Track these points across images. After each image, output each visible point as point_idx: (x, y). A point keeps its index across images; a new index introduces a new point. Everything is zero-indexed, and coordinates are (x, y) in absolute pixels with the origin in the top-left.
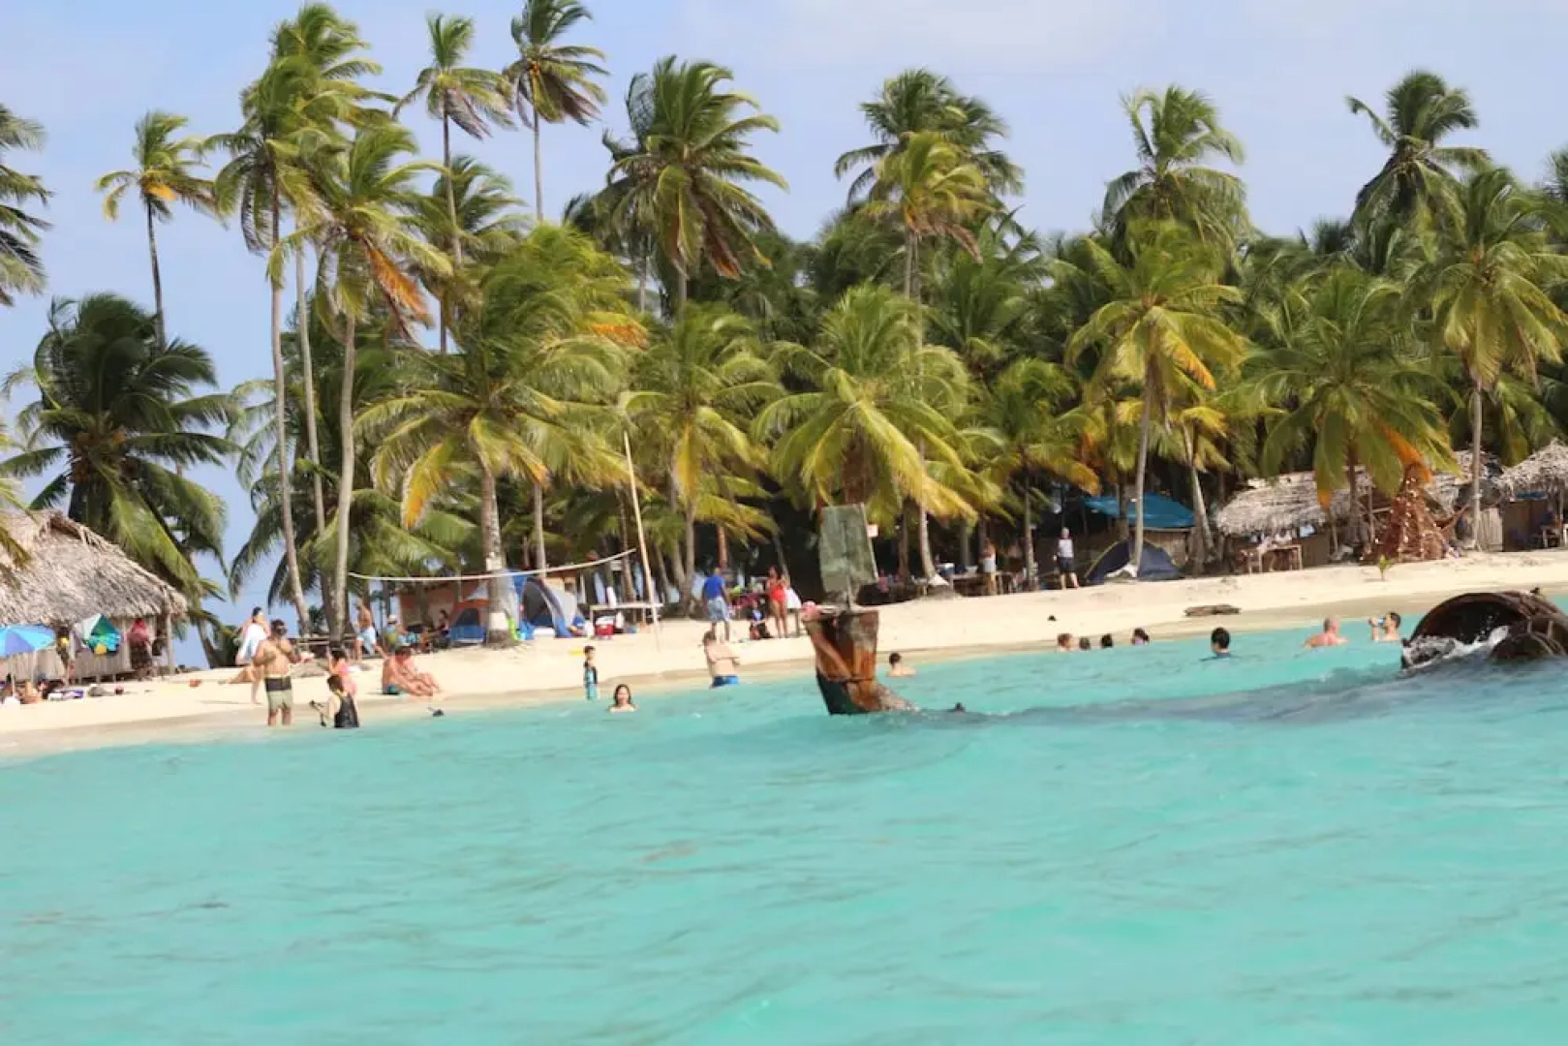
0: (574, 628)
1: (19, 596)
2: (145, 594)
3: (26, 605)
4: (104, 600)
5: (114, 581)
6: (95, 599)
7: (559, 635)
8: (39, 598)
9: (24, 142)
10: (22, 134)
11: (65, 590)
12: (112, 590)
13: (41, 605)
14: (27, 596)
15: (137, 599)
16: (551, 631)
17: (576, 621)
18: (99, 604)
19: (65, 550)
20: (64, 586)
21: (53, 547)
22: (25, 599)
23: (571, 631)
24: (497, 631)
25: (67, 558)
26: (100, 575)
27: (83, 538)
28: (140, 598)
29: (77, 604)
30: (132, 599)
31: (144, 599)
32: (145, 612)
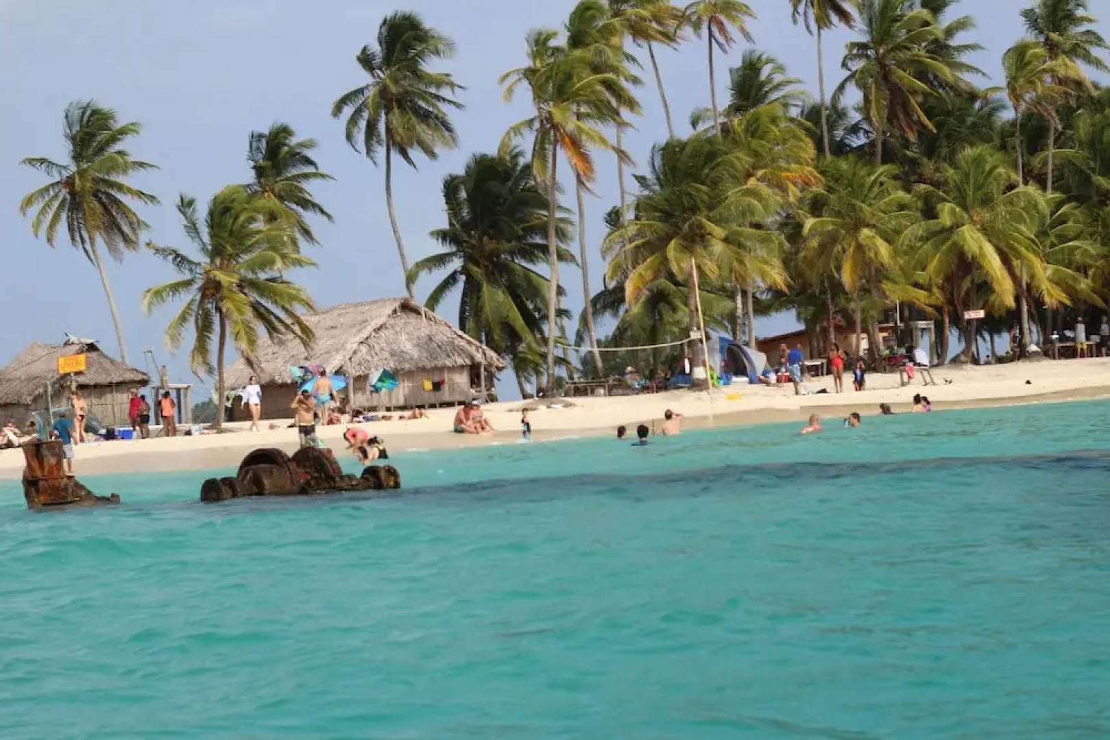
0: (762, 377)
1: (373, 352)
2: (460, 352)
3: (376, 358)
4: (431, 356)
5: (440, 343)
6: (425, 355)
7: (751, 382)
8: (386, 355)
9: (442, 54)
10: (441, 47)
11: (405, 350)
12: (438, 349)
13: (386, 359)
14: (378, 353)
15: (453, 355)
16: (746, 379)
17: (765, 373)
18: (427, 358)
19: (410, 323)
20: (405, 347)
21: (403, 321)
22: (377, 354)
23: (760, 380)
24: (698, 380)
25: (410, 329)
26: (430, 339)
27: (423, 315)
28: (456, 354)
29: (411, 359)
30: (451, 355)
31: (459, 355)
32: (459, 364)
